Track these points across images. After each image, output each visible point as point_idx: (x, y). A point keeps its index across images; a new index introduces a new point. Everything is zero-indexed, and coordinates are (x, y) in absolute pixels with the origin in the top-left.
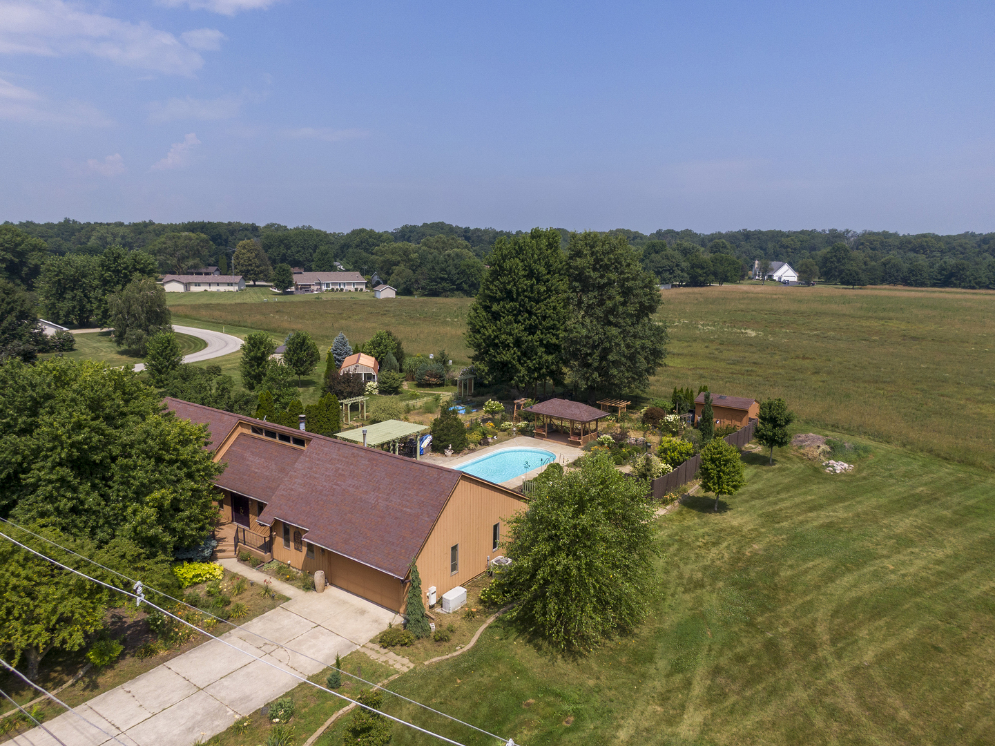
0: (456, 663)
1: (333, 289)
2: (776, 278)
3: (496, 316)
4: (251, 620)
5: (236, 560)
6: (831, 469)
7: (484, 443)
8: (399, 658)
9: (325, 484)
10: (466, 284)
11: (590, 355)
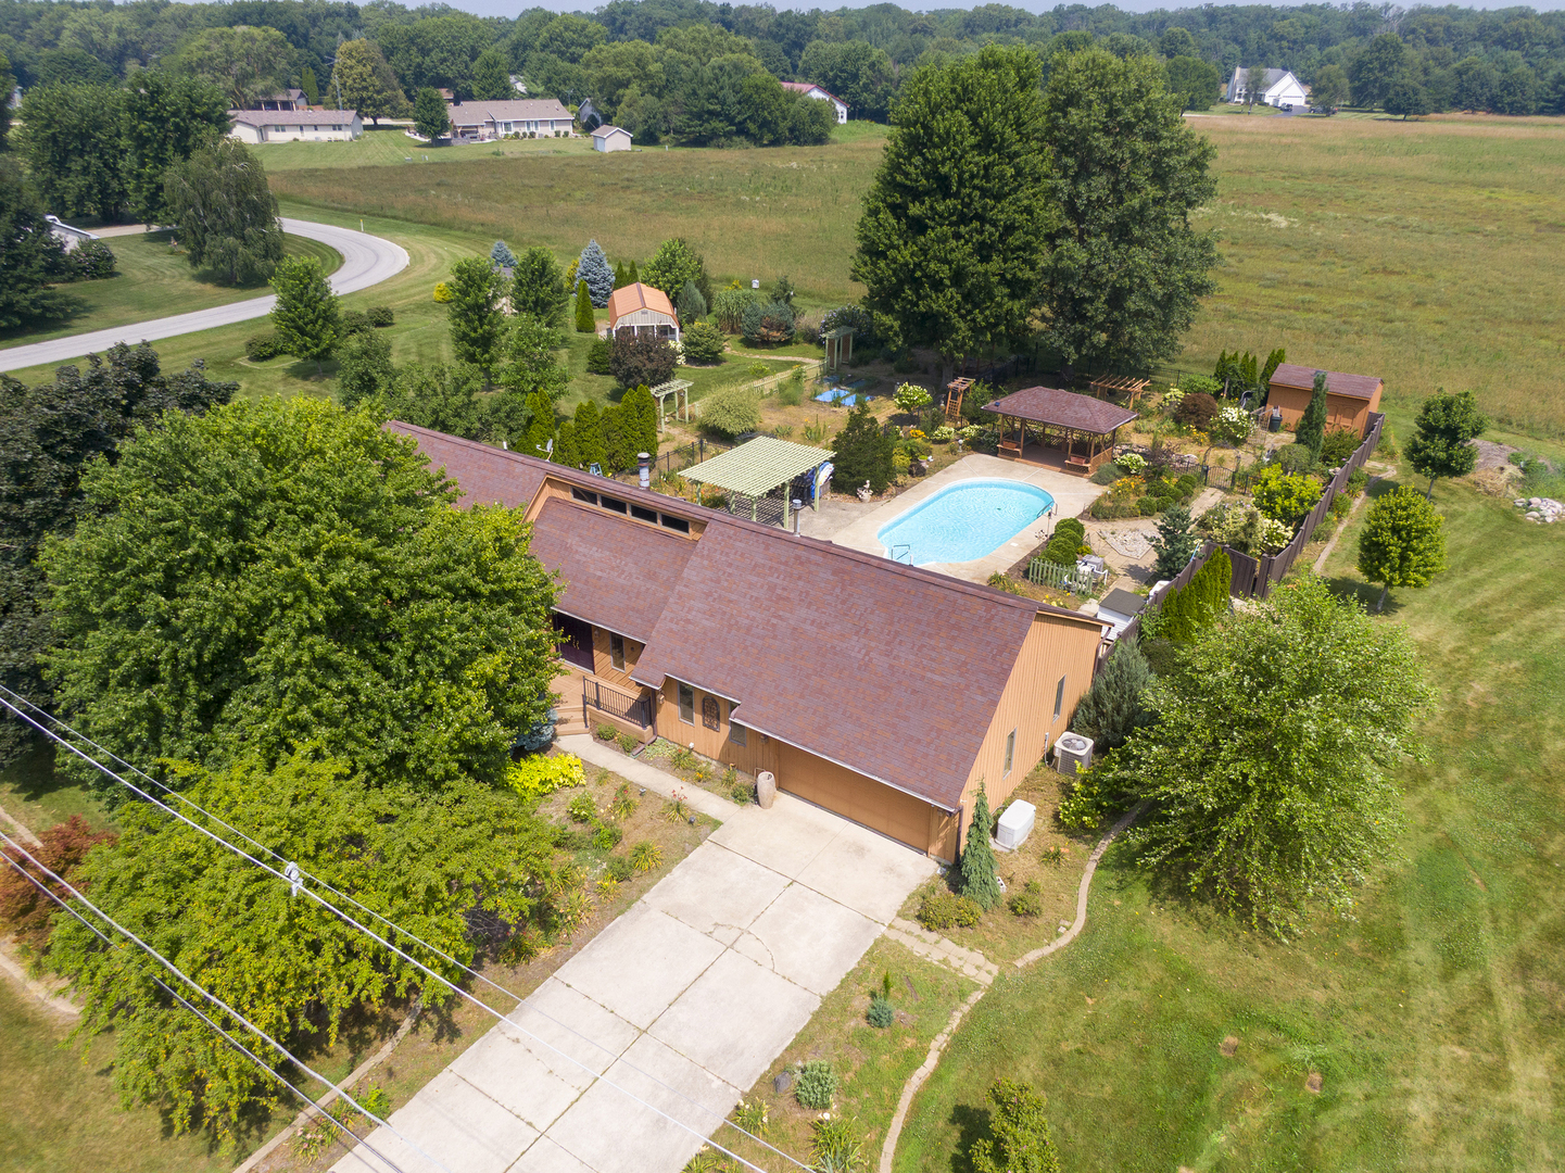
0: (1067, 961)
1: (517, 134)
2: (1268, 99)
3: (918, 226)
4: (670, 871)
5: (589, 738)
6: (1536, 514)
7: (917, 471)
8: (964, 951)
9: (752, 613)
10: (754, 122)
11: (1091, 301)
